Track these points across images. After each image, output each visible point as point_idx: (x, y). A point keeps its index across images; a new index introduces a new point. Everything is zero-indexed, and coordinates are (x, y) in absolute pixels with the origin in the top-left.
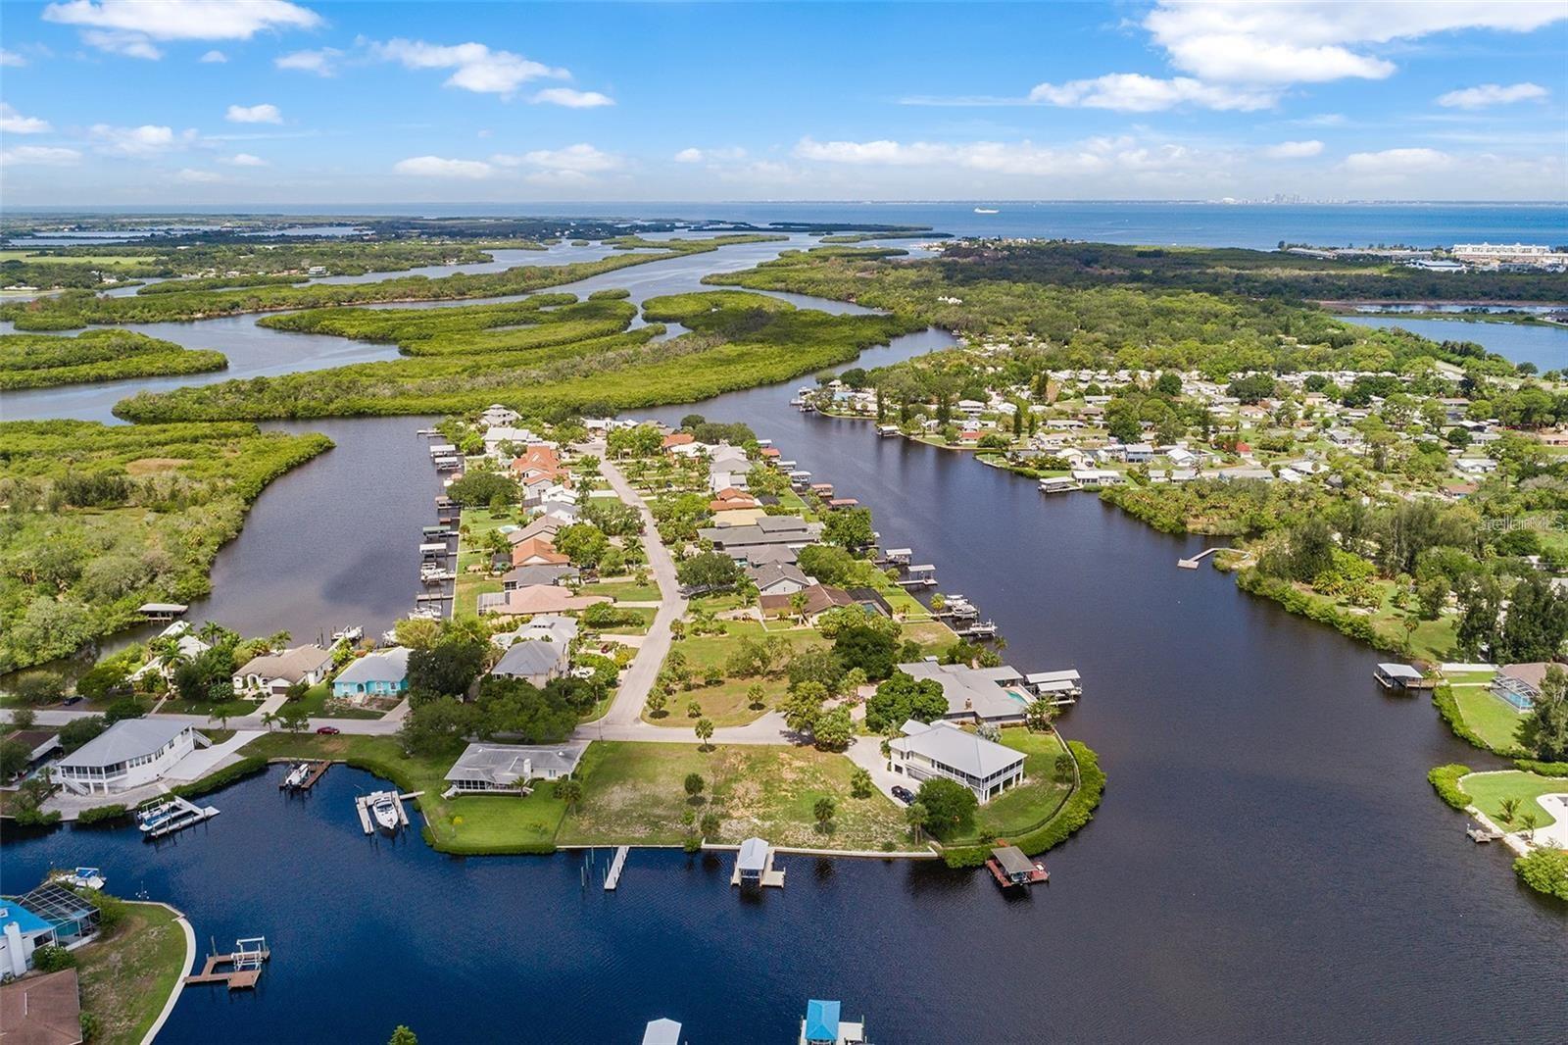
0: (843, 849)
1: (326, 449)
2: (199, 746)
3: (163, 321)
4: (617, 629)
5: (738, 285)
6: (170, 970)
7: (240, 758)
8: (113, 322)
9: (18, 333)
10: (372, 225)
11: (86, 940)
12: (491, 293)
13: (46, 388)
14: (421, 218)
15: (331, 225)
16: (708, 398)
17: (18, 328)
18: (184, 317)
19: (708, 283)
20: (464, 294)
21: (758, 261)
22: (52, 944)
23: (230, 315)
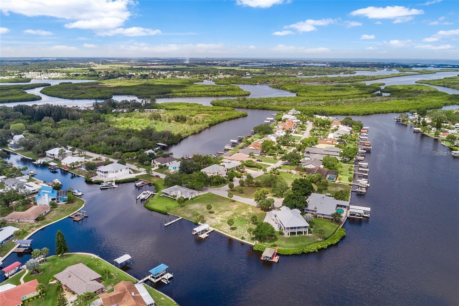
0: (231, 235)
1: (245, 116)
2: (130, 173)
3: (249, 84)
4: (253, 169)
5: (427, 83)
6: (69, 213)
7: (135, 177)
8: (236, 84)
9: (216, 85)
10: (331, 63)
11: (64, 203)
12: (341, 82)
13: (205, 97)
14: (350, 62)
15: (321, 63)
16: (368, 114)
17: (216, 84)
18: (254, 83)
19: (417, 83)
20: (333, 82)
21: (444, 77)
22: (55, 201)
23: (266, 84)
